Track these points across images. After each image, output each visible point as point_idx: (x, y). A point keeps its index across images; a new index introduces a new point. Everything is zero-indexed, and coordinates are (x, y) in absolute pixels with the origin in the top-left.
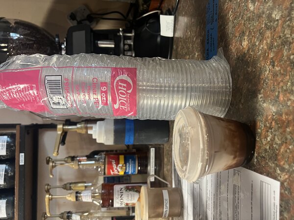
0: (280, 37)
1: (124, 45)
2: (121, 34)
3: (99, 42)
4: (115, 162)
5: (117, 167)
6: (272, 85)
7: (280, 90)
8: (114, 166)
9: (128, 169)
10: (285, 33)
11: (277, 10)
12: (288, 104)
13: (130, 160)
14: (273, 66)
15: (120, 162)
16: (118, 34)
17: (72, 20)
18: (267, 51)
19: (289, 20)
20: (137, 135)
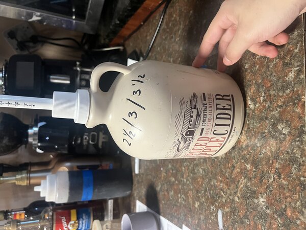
0: (288, 153)
1: (81, 80)
2: (78, 69)
3: (51, 77)
4: (66, 219)
5: (67, 225)
6: (278, 195)
7: (288, 204)
8: (65, 224)
9: (81, 226)
10: (294, 151)
11: (284, 124)
12: (298, 223)
13: (84, 215)
14: (279, 177)
15: (72, 219)
16: (75, 68)
17: (10, 39)
18: (272, 158)
19: (298, 141)
20: (96, 190)
